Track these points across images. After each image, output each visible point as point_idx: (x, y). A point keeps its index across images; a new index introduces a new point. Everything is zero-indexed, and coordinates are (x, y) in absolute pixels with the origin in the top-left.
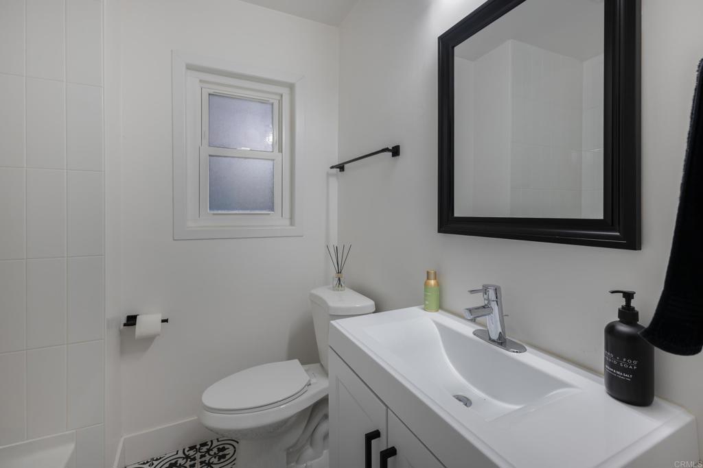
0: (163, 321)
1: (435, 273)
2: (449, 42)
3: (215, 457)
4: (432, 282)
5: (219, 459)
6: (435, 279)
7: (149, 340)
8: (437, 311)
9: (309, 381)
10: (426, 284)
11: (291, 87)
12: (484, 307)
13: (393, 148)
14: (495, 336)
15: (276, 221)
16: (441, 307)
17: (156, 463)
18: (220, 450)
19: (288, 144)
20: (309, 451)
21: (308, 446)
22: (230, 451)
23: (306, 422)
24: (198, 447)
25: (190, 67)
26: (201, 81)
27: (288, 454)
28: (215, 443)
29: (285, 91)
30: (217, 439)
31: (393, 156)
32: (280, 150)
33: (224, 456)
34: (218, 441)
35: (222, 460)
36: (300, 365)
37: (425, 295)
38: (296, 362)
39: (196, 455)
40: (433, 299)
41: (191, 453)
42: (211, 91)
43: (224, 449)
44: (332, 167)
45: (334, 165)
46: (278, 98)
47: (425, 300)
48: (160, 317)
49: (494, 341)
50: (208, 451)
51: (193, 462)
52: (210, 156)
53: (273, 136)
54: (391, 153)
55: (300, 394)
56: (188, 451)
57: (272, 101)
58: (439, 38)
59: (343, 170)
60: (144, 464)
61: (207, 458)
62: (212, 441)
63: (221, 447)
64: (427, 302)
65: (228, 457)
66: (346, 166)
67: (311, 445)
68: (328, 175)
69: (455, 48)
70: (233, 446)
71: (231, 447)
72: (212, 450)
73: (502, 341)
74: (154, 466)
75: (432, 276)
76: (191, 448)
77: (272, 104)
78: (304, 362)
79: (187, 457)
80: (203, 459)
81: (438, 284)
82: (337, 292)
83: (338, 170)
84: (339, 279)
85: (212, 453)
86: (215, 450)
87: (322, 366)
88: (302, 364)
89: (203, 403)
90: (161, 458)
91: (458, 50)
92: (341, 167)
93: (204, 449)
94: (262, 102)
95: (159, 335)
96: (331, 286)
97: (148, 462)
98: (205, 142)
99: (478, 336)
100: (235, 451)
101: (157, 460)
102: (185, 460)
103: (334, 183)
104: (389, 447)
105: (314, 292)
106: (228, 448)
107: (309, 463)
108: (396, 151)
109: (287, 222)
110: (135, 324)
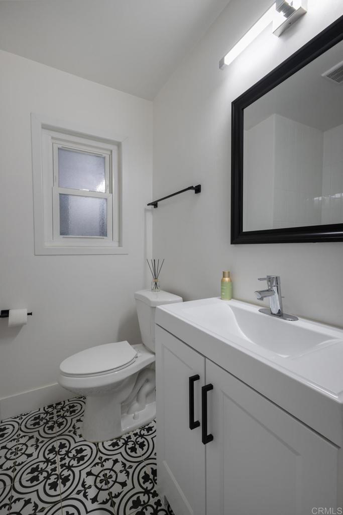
0: (28, 314)
1: (229, 272)
2: (240, 105)
3: (68, 412)
4: (227, 279)
5: (71, 413)
6: (229, 277)
7: (18, 327)
8: (230, 299)
9: (137, 354)
10: (222, 281)
11: (119, 145)
12: (268, 291)
13: (196, 187)
14: (275, 311)
15: (108, 243)
16: (232, 297)
17: (24, 417)
18: (70, 407)
19: (116, 187)
20: (136, 405)
21: (135, 401)
22: (79, 407)
23: (134, 384)
24: (54, 405)
25: (45, 127)
26: (53, 138)
27: (122, 407)
28: (67, 403)
29: (114, 148)
30: (68, 400)
31: (196, 193)
32: (111, 192)
33: (74, 411)
34: (69, 401)
35: (73, 414)
36: (130, 345)
37: (222, 289)
38: (126, 342)
39: (54, 411)
40: (227, 292)
41: (50, 410)
42: (60, 146)
43: (73, 406)
44: (149, 205)
45: (150, 202)
46: (109, 153)
47: (222, 292)
48: (26, 311)
49: (275, 315)
50: (62, 408)
51: (51, 416)
52: (60, 194)
53: (106, 181)
54: (194, 191)
55: (130, 363)
56: (47, 408)
57: (104, 155)
58: (232, 103)
59: (157, 207)
60: (15, 418)
61: (62, 413)
62: (64, 402)
63: (71, 405)
64: (223, 294)
65: (77, 412)
66: (159, 203)
67: (137, 400)
68: (146, 210)
69: (244, 110)
70: (80, 404)
71: (79, 405)
72: (65, 407)
73: (280, 314)
74: (23, 420)
75: (227, 275)
76: (49, 407)
77: (104, 158)
78: (131, 343)
79: (47, 413)
80: (59, 414)
81: (231, 281)
82: (155, 292)
83: (153, 206)
84: (156, 283)
85: (65, 409)
86: (67, 407)
87: (144, 344)
88: (130, 344)
89: (61, 370)
90: (27, 414)
91: (247, 111)
92: (155, 204)
93: (59, 407)
94: (98, 156)
95: (25, 324)
96: (151, 289)
97: (18, 417)
98: (56, 184)
99: (262, 312)
100: (82, 408)
101: (25, 415)
102: (46, 415)
103: (150, 216)
104: (207, 384)
105: (138, 293)
106: (76, 406)
107: (136, 413)
108: (198, 189)
109: (116, 244)
110: (8, 316)
